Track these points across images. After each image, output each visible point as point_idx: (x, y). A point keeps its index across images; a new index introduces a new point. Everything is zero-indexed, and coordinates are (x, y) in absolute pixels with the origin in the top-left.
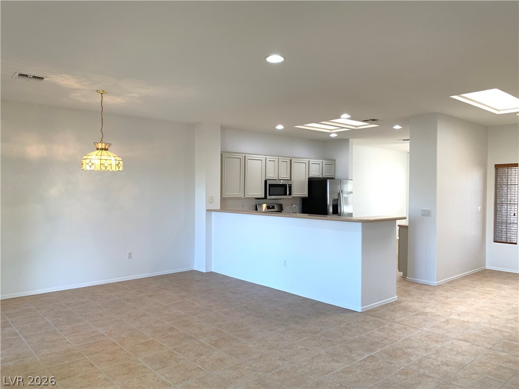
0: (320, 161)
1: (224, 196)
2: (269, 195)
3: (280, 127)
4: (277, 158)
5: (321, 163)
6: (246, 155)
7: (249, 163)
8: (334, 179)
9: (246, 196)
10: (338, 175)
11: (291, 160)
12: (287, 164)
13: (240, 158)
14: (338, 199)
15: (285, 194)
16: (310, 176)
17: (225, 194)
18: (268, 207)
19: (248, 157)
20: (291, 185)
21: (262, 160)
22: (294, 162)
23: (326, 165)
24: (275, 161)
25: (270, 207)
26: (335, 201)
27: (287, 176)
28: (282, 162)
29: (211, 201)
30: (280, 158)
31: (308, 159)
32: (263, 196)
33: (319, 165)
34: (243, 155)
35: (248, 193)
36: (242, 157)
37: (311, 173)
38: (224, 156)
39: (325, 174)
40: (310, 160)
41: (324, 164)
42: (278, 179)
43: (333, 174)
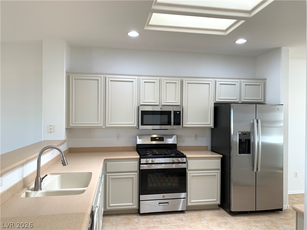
0: (235, 81)
1: (71, 125)
2: (142, 124)
3: (134, 34)
4: (158, 78)
5: (238, 84)
6: (107, 76)
7: (112, 85)
8: (265, 104)
9: (107, 125)
10: (270, 99)
11: (182, 82)
12: (176, 86)
14: (249, 133)
15: (169, 124)
16: (217, 100)
17: (74, 122)
18: (153, 139)
19: (109, 79)
20: (180, 112)
21: (133, 82)
22: (188, 83)
23: (247, 86)
24: (155, 82)
25: (157, 138)
26: (244, 134)
27: (176, 100)
28: (167, 84)
29: (51, 131)
30: (163, 78)
31: (214, 78)
32: (135, 125)
33: (234, 86)
34: (102, 76)
35: (111, 122)
36: (99, 79)
37: (220, 97)
38: (72, 78)
39: (246, 98)
40: (217, 80)
41: (243, 85)
42: (161, 105)
43: (260, 98)
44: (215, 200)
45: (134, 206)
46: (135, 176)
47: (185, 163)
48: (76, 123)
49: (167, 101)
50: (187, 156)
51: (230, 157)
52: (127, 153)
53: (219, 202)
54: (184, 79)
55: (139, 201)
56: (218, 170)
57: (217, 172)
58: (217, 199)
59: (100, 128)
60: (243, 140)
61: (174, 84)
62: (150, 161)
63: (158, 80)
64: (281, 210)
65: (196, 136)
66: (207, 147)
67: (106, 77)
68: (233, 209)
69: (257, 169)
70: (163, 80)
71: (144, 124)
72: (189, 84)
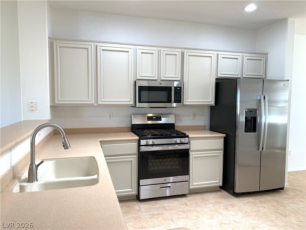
0: (239, 55)
1: (57, 102)
2: (140, 102)
4: (157, 49)
5: (240, 58)
6: (99, 44)
7: (102, 55)
9: (100, 103)
10: (271, 75)
11: (183, 54)
12: (176, 58)
13: (87, 49)
14: (256, 110)
15: (169, 101)
16: (219, 75)
17: (60, 99)
18: (150, 118)
19: (101, 47)
20: (181, 88)
21: (128, 52)
22: (189, 55)
23: (249, 61)
24: (153, 53)
25: (154, 118)
26: (250, 111)
27: (176, 75)
28: (167, 56)
29: (32, 109)
30: (162, 49)
31: (217, 51)
32: (132, 103)
33: (236, 60)
34: (92, 44)
35: (104, 99)
36: (89, 47)
37: (222, 72)
38: (56, 45)
39: (248, 74)
40: (220, 53)
41: (245, 59)
42: (159, 80)
43: (262, 74)
44: (218, 181)
45: (133, 191)
46: (134, 159)
47: (187, 143)
48: (62, 99)
49: (166, 76)
50: (190, 136)
51: (235, 136)
52: (122, 134)
53: (221, 184)
54: (185, 51)
55: (139, 185)
56: (220, 150)
57: (220, 153)
58: (220, 181)
59: (91, 106)
60: (249, 117)
61: (174, 56)
62: (150, 142)
63: (157, 51)
64: (282, 189)
65: (194, 115)
66: (205, 126)
67: (97, 46)
68: (237, 191)
69: (263, 148)
70: (162, 51)
71: (142, 101)
72: (190, 57)
